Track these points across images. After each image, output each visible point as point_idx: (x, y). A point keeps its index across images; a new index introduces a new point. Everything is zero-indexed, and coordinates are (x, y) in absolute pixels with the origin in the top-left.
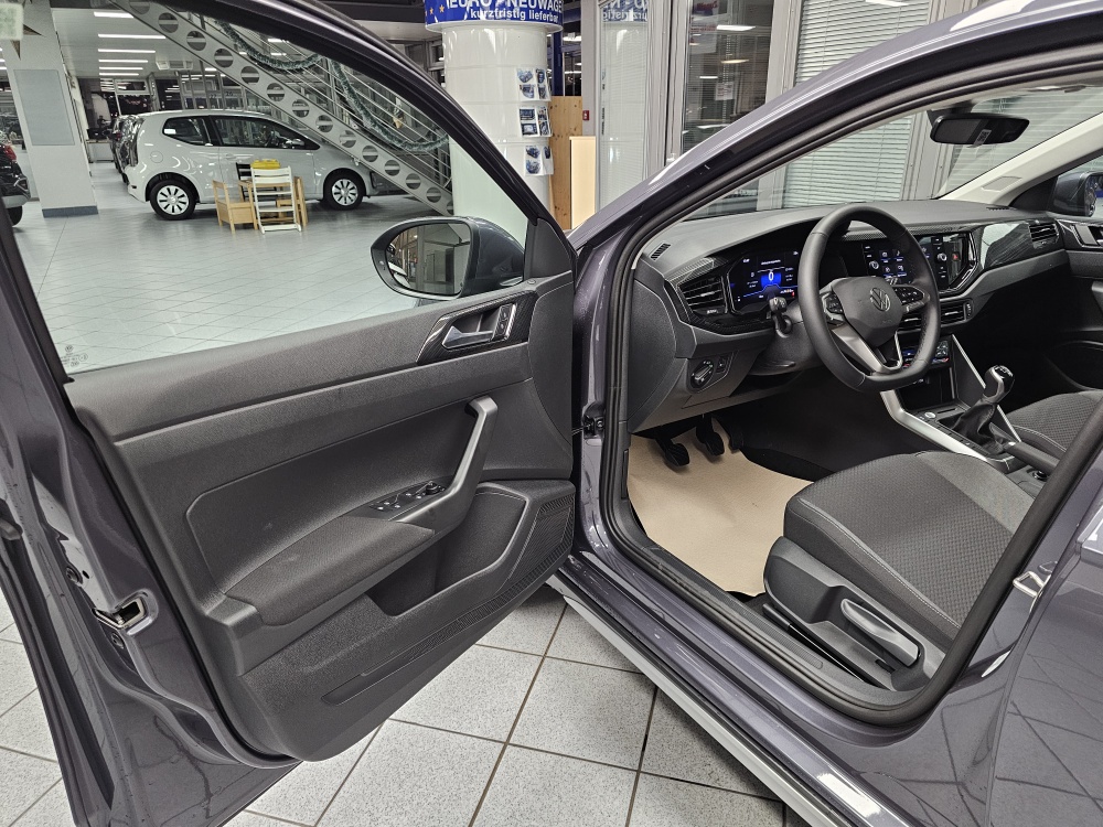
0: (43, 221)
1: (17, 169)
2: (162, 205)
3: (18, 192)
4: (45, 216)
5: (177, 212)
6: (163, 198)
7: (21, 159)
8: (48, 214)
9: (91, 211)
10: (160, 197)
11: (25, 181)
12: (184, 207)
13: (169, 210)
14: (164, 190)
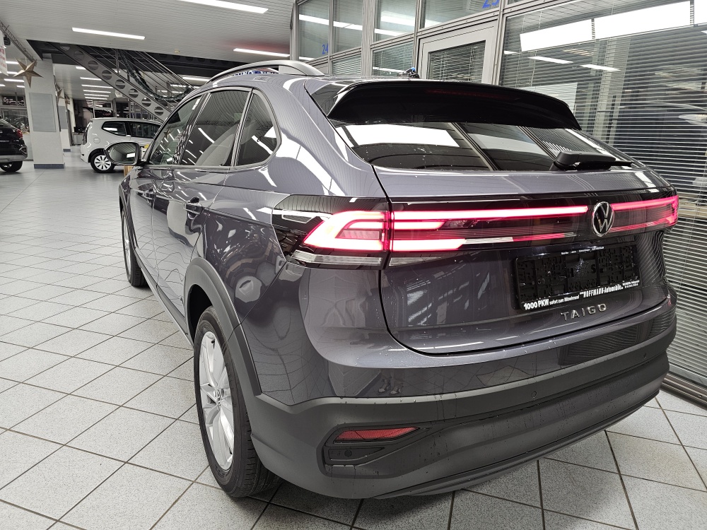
0: (34, 170)
1: (22, 142)
2: (97, 165)
3: (21, 153)
4: (35, 168)
5: (104, 169)
6: (98, 161)
7: (25, 138)
8: (37, 167)
9: (61, 167)
10: (96, 161)
11: (25, 149)
12: (108, 167)
13: (100, 168)
14: (99, 157)
